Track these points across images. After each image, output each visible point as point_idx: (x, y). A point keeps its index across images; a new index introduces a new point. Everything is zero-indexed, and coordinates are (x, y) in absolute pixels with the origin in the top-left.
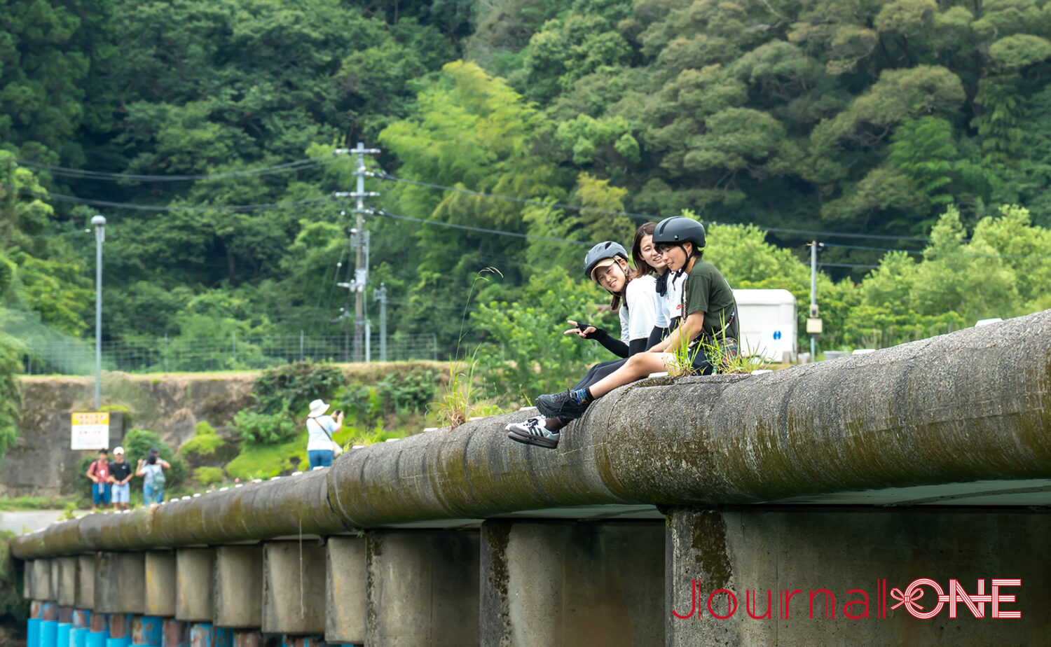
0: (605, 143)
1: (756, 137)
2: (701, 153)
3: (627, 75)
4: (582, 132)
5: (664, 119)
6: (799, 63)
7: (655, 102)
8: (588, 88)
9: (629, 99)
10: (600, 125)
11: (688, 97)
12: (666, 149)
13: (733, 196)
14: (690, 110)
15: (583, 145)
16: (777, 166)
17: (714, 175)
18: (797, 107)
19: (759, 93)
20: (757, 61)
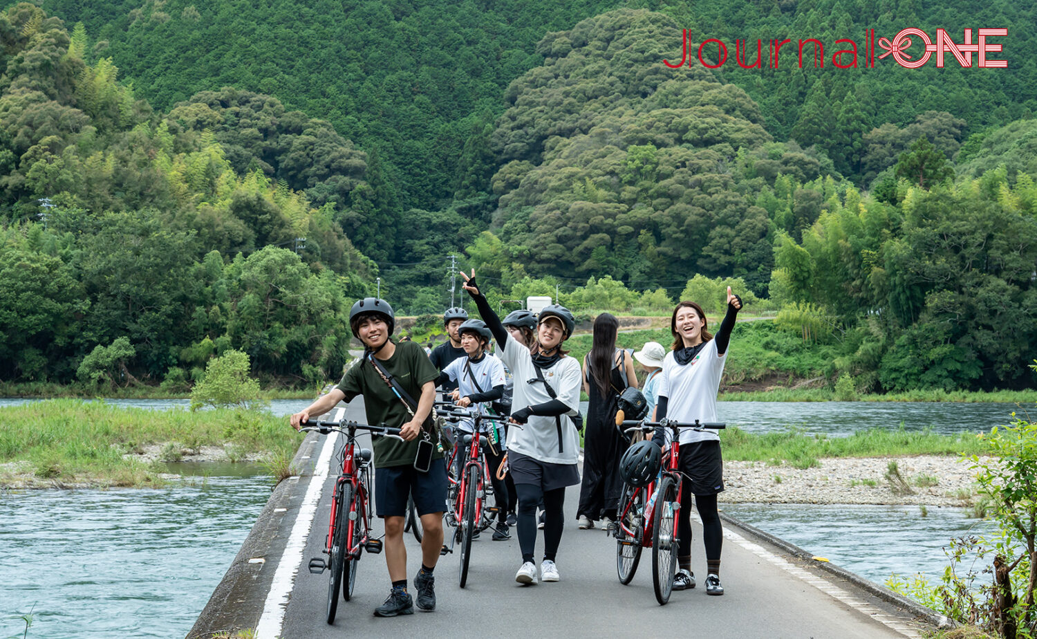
0: (521, 252)
1: (559, 251)
2: (545, 255)
3: (527, 235)
4: (515, 249)
5: (536, 246)
6: (570, 232)
7: (534, 242)
8: (517, 238)
9: (528, 241)
10: (520, 248)
11: (542, 241)
12: (536, 254)
13: (553, 266)
14: (543, 244)
15: (515, 253)
16: (564, 258)
17: (548, 261)
18: (569, 244)
19: (560, 240)
20: (559, 232)
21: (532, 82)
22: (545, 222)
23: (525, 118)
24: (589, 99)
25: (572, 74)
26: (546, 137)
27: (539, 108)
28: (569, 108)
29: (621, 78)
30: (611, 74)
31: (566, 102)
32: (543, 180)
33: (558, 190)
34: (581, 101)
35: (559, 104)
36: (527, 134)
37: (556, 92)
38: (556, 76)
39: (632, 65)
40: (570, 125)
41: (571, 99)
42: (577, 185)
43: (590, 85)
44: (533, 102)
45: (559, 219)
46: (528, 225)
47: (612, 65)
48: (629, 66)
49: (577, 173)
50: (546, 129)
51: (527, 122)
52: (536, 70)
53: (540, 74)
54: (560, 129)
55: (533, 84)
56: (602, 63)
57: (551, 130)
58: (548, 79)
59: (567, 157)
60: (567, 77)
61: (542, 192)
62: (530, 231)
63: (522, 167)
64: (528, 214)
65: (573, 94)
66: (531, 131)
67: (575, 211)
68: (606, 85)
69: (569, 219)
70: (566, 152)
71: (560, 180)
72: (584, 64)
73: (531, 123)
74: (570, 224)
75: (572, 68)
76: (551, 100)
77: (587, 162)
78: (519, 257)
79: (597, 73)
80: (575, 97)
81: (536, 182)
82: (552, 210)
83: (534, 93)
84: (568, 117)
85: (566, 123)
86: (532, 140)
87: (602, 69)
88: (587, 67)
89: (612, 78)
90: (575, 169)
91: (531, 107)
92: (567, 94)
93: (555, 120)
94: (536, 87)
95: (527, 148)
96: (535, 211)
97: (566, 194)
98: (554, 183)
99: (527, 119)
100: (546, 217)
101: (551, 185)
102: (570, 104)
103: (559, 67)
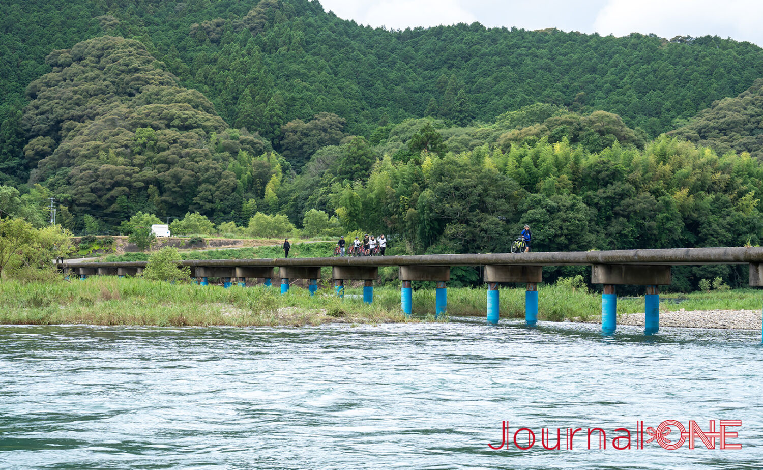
0: (66, 199)
1: (93, 198)
2: (83, 200)
3: (68, 187)
4: (61, 197)
5: (76, 195)
6: (100, 186)
7: (74, 192)
8: (61, 189)
9: (69, 191)
10: (65, 195)
11: (80, 191)
12: (77, 200)
13: (88, 208)
14: (81, 193)
15: (62, 199)
16: (96, 203)
17: (85, 205)
18: (100, 193)
19: (93, 190)
20: (92, 185)
21: (46, 83)
22: (81, 178)
23: (45, 108)
24: (91, 96)
25: (76, 79)
26: (62, 121)
27: (56, 101)
28: (78, 101)
29: (113, 83)
30: (105, 80)
31: (75, 97)
32: (75, 149)
33: (86, 157)
34: (85, 97)
35: (71, 99)
36: (48, 118)
37: (68, 91)
38: (65, 80)
39: (120, 74)
40: (80, 113)
41: (79, 96)
42: (102, 154)
43: (91, 87)
44: (50, 97)
45: (91, 176)
46: (67, 180)
47: (105, 74)
48: (118, 75)
49: (100, 146)
50: (62, 116)
51: (48, 111)
52: (50, 75)
53: (53, 77)
54: (73, 116)
55: (48, 85)
56: (97, 72)
57: (66, 116)
58: (59, 81)
59: (88, 135)
60: (72, 81)
61: (74, 157)
62: (69, 184)
63: (45, 141)
64: (67, 173)
65: (79, 92)
66: (51, 117)
67: (104, 171)
68: (103, 87)
69: (98, 176)
70: (86, 131)
71: (88, 150)
72: (84, 72)
73: (51, 111)
74: (101, 180)
75: (75, 75)
76: (64, 96)
77: (105, 138)
78: (65, 202)
79: (94, 78)
80: (81, 95)
81: (68, 151)
82: (85, 170)
83: (50, 91)
84: (77, 108)
85: (77, 112)
86: (52, 123)
87: (97, 76)
88: (87, 75)
89: (106, 83)
90: (99, 143)
91: (49, 100)
92: (75, 92)
93: (68, 110)
94: (50, 87)
95: (49, 128)
96: (72, 171)
97: (94, 159)
98: (83, 152)
99: (47, 108)
100: (81, 175)
101: (81, 153)
102: (78, 99)
103: (66, 74)
